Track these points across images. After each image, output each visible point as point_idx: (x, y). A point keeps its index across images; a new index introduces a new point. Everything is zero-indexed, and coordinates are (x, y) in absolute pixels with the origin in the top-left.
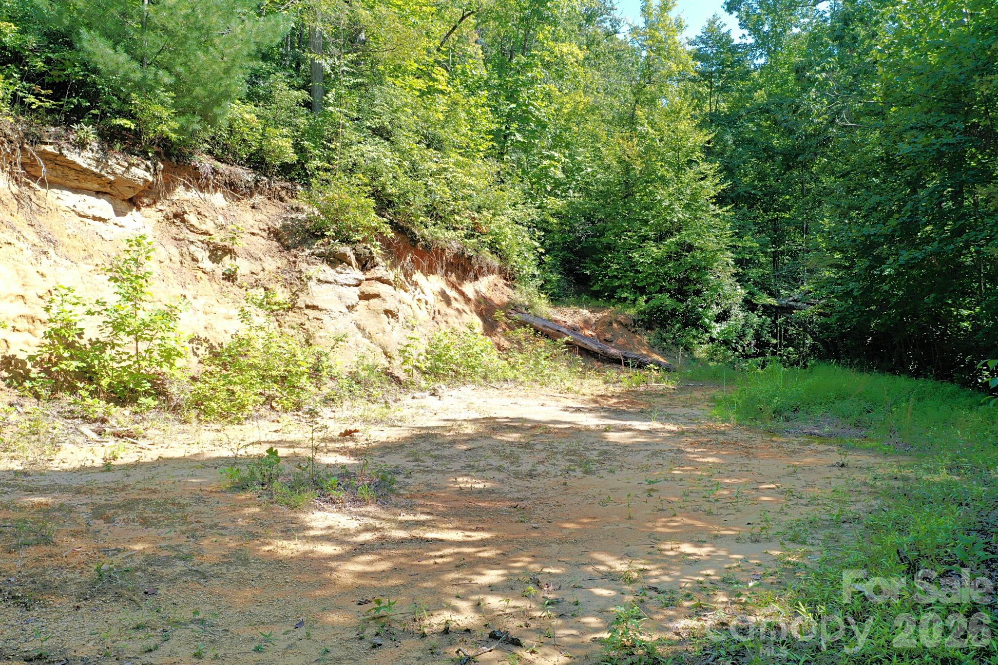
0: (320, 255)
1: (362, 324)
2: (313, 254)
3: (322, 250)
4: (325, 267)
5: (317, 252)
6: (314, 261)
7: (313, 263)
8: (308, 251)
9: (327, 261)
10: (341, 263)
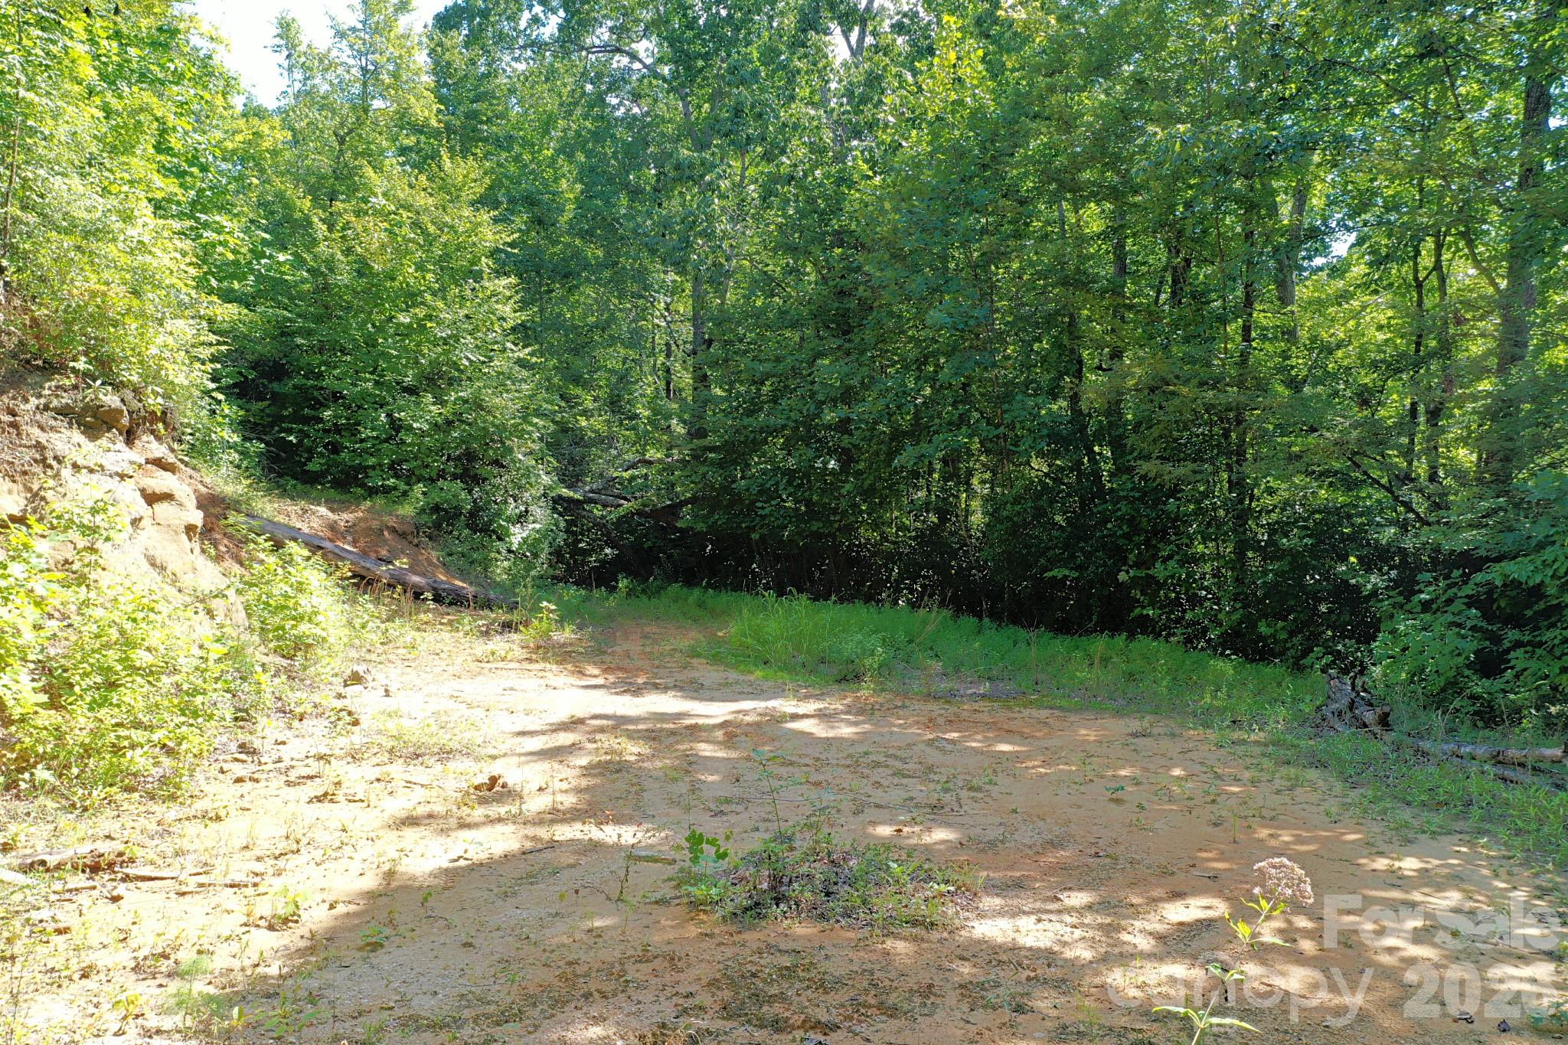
0: (64, 412)
1: (160, 555)
2: (46, 408)
3: (66, 399)
4: (77, 436)
5: (55, 403)
6: (52, 423)
7: (52, 428)
8: (34, 401)
9: (79, 425)
10: (109, 430)
